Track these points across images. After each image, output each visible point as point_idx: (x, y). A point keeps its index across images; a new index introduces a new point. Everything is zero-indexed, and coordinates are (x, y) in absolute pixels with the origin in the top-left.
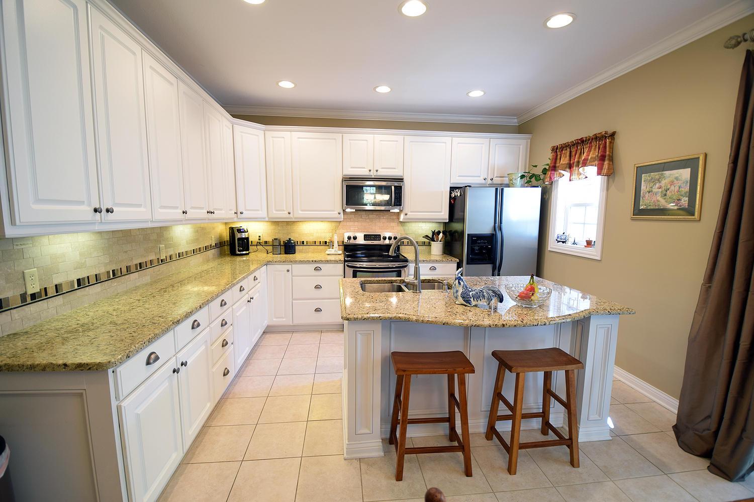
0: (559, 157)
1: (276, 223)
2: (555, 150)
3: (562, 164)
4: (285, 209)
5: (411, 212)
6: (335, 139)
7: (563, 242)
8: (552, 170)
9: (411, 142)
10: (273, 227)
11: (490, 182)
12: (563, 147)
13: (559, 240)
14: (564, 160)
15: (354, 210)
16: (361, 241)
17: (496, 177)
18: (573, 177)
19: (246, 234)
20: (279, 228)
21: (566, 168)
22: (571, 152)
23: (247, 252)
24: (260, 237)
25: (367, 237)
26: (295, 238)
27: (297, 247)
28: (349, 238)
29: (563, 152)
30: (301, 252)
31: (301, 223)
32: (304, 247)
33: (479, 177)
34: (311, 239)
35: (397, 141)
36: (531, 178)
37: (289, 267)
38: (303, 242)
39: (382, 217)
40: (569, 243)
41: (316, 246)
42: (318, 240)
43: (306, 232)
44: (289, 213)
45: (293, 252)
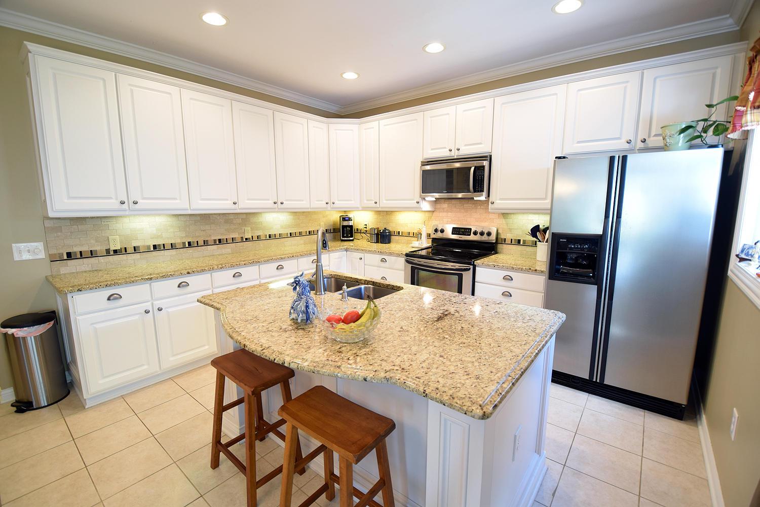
4: (373, 199)
5: (501, 199)
6: (417, 120)
9: (504, 103)
10: (376, 216)
11: (640, 145)
15: (435, 199)
16: (449, 234)
17: (651, 135)
19: (352, 222)
23: (351, 239)
24: (366, 225)
25: (456, 231)
26: (391, 228)
27: (393, 237)
28: (436, 230)
30: (397, 242)
31: (397, 213)
32: (400, 238)
33: (619, 138)
34: (406, 230)
35: (484, 107)
37: (361, 255)
38: (399, 233)
43: (402, 223)
44: (376, 203)
45: (389, 242)
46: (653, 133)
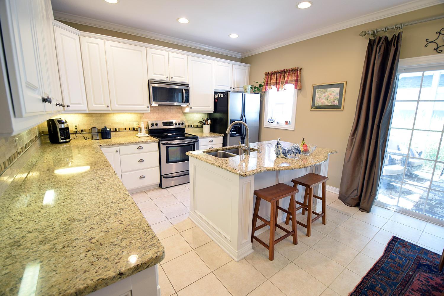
0: (269, 78)
1: (90, 114)
2: (267, 74)
3: (273, 82)
4: (103, 103)
5: (194, 107)
6: (141, 51)
7: (271, 122)
8: (266, 85)
9: (192, 60)
10: (88, 118)
11: (233, 90)
12: (272, 74)
13: (269, 121)
14: (273, 80)
15: (158, 105)
16: (160, 126)
17: (236, 87)
18: (280, 89)
19: (65, 124)
20: (94, 119)
21: (275, 84)
22: (277, 76)
23: (68, 140)
24: (76, 126)
25: (165, 124)
27: (112, 133)
28: (153, 125)
29: (273, 76)
31: (112, 115)
32: (117, 133)
33: (228, 86)
34: (122, 126)
35: (183, 59)
36: (255, 89)
37: (117, 148)
38: (116, 129)
39: (172, 110)
40: (275, 123)
41: (127, 132)
42: (127, 127)
43: (117, 122)
44: (108, 107)
45: (109, 137)
46: (235, 87)
